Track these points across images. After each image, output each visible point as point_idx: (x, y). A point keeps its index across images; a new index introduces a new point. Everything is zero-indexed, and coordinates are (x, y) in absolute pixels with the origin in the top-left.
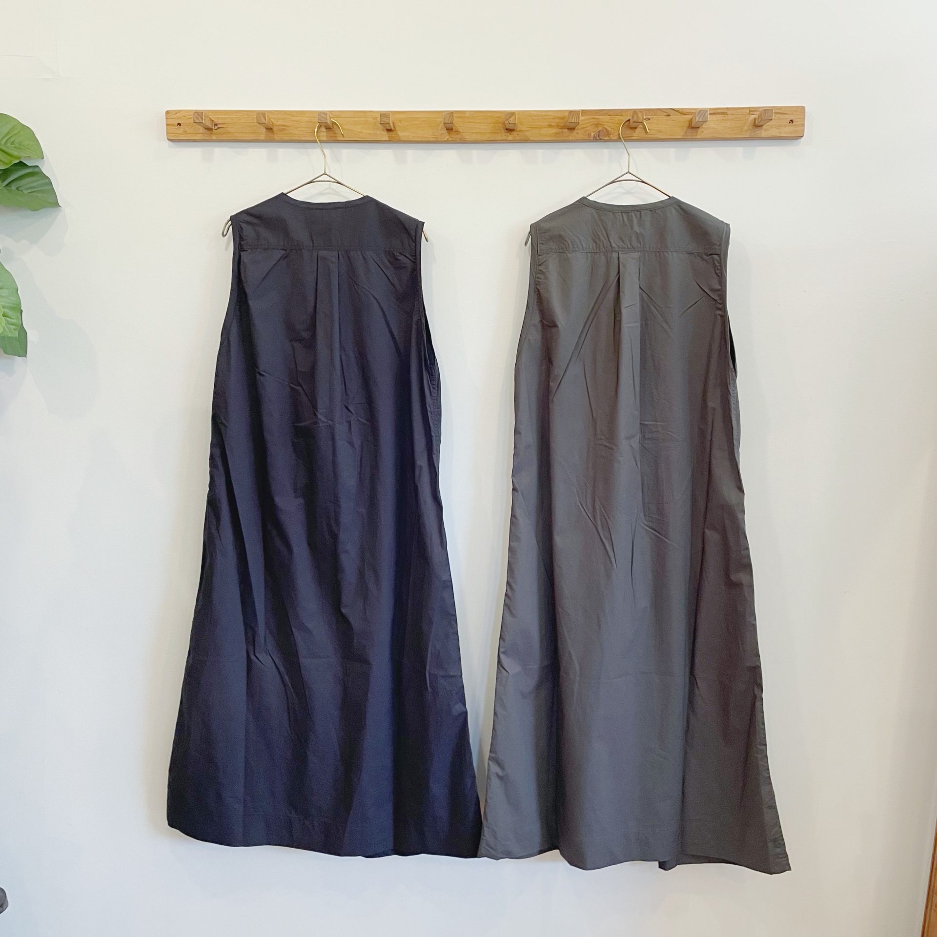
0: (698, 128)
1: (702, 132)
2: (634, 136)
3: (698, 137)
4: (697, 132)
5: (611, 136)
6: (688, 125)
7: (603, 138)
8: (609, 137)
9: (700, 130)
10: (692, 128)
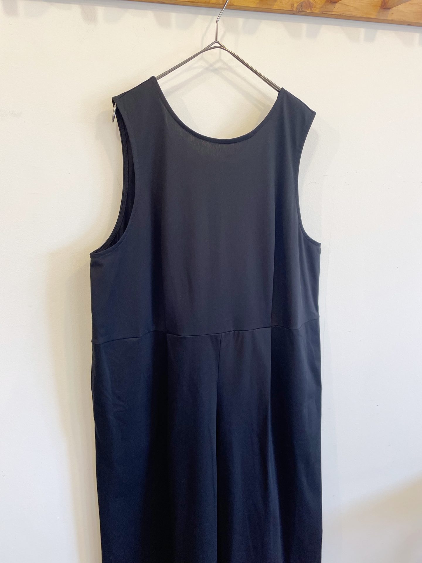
0: (389, 9)
1: (393, 14)
2: (334, 10)
3: (388, 18)
4: (388, 13)
5: (313, 8)
6: (381, 5)
7: (306, 11)
8: (311, 10)
9: (391, 11)
10: (384, 9)
